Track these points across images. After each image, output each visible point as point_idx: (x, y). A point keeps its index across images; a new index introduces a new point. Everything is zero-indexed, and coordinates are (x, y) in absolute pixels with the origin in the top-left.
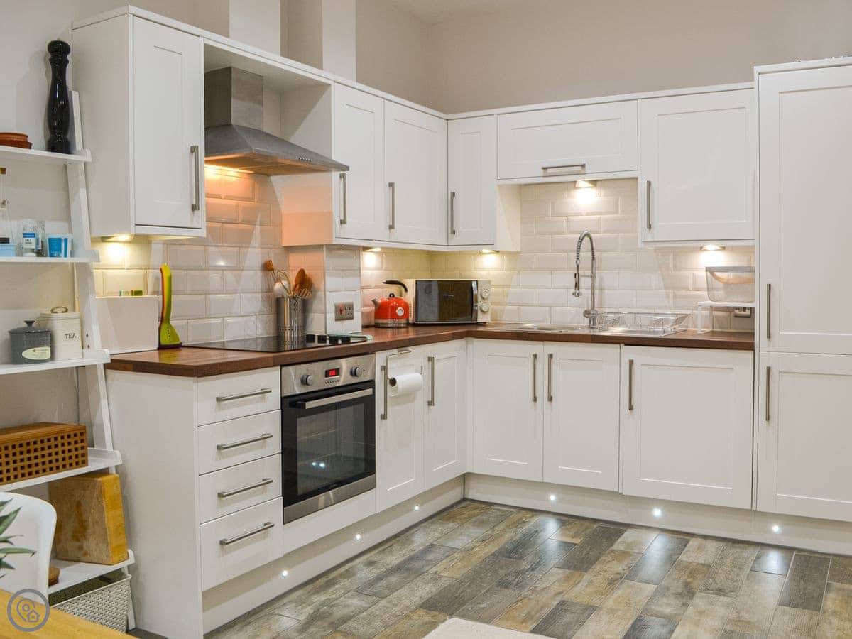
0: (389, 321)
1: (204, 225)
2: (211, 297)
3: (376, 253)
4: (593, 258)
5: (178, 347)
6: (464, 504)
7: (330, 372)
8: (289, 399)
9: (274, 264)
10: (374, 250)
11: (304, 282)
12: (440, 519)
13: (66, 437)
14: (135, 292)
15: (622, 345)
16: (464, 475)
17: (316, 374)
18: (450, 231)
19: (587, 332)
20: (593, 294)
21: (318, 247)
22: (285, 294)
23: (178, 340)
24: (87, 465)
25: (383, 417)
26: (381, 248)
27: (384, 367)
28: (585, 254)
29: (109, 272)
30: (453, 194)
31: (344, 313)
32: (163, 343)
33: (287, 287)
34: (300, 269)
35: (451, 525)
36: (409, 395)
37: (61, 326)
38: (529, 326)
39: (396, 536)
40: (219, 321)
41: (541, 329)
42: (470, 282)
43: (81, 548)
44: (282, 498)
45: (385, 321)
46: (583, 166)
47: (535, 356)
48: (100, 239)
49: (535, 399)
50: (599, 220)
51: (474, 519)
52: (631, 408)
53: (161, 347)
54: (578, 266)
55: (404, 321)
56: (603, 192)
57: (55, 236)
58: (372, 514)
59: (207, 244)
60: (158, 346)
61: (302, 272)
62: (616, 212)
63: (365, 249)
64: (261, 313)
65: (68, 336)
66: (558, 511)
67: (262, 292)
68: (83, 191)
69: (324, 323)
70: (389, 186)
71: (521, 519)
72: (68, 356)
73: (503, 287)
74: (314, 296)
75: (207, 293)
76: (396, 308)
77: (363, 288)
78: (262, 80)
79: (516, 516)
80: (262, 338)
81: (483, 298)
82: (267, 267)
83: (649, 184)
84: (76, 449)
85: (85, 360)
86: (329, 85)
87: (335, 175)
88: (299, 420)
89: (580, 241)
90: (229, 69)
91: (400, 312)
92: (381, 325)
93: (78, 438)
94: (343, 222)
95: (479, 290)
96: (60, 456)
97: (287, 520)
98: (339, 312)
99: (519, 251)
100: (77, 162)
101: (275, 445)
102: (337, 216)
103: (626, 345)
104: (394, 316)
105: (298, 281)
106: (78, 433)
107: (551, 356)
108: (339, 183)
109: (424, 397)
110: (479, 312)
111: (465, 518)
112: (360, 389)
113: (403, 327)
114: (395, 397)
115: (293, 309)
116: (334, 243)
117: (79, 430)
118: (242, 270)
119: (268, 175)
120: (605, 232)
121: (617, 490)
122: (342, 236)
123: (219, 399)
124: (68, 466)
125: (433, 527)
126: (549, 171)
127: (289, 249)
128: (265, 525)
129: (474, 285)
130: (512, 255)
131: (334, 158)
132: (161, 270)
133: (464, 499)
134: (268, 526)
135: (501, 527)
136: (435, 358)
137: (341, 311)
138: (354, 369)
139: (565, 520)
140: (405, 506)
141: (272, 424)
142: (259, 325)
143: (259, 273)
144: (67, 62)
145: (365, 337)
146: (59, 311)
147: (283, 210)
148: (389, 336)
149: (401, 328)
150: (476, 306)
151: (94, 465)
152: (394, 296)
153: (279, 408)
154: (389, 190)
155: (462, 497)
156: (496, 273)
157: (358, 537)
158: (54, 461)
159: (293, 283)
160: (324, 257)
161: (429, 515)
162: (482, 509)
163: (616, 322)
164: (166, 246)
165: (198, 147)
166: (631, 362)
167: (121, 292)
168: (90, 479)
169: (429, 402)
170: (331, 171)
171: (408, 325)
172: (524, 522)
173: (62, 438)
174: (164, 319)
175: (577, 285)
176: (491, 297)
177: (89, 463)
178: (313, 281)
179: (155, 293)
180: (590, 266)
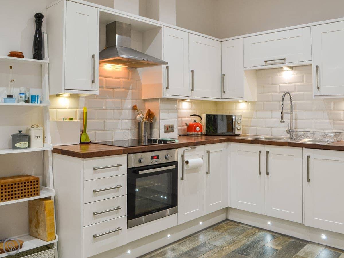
0: (193, 133)
1: (98, 89)
2: (107, 121)
3: (189, 102)
4: (291, 104)
5: (89, 143)
6: (226, 222)
7: (154, 157)
8: (132, 169)
9: (137, 107)
10: (187, 101)
11: (151, 115)
12: (212, 229)
13: (30, 182)
14: (70, 119)
15: (304, 148)
16: (227, 207)
17: (147, 158)
18: (222, 92)
19: (289, 141)
20: (291, 122)
21: (157, 99)
22: (142, 120)
23: (89, 140)
24: (39, 195)
25: (182, 179)
26: (191, 100)
27: (183, 155)
28: (287, 102)
29: (59, 110)
30: (224, 75)
31: (169, 129)
32: (82, 141)
33: (142, 117)
34: (148, 109)
35: (217, 232)
36: (196, 169)
37: (33, 133)
38: (260, 137)
39: (189, 236)
40: (110, 132)
41: (266, 139)
42: (232, 116)
43: (37, 232)
44: (127, 216)
45: (191, 133)
46: (284, 59)
47: (260, 152)
48: (56, 96)
49: (260, 173)
50: (295, 85)
51: (229, 231)
52: (309, 181)
53: (81, 143)
54: (283, 108)
55: (199, 133)
56: (296, 72)
57: (34, 94)
58: (176, 225)
59: (106, 98)
60: (80, 143)
61: (149, 110)
62: (303, 81)
63: (183, 100)
64: (131, 129)
65: (37, 137)
66: (272, 230)
67: (132, 119)
68: (47, 76)
69: (159, 134)
70: (191, 72)
71: (252, 233)
72: (37, 146)
73: (249, 118)
74: (155, 121)
75: (105, 120)
76: (195, 127)
77: (179, 118)
78: (131, 26)
79: (250, 231)
80: (132, 140)
81: (238, 123)
82: (134, 108)
83: (318, 67)
84: (34, 188)
85: (44, 148)
86: (161, 27)
87: (164, 66)
88: (137, 179)
89: (284, 96)
90: (115, 22)
91: (198, 129)
92: (189, 135)
93: (36, 183)
94: (167, 88)
95: (236, 120)
96: (27, 191)
97: (129, 227)
98: (166, 129)
99: (256, 100)
100: (45, 63)
101: (124, 190)
102: (164, 86)
103: (306, 148)
104: (195, 131)
105: (148, 114)
106: (36, 180)
107: (268, 152)
108: (166, 71)
109: (204, 170)
110: (236, 130)
111: (225, 230)
112: (170, 166)
113: (200, 136)
114: (189, 170)
115: (145, 127)
116: (163, 97)
117: (36, 179)
118: (122, 109)
119: (136, 68)
120: (297, 91)
121: (302, 223)
122: (167, 94)
123: (94, 169)
124: (30, 195)
125: (208, 233)
126: (268, 62)
127: (145, 100)
128: (117, 228)
129: (234, 117)
130: (253, 103)
131: (163, 60)
132: (83, 109)
133: (227, 220)
134: (119, 229)
135: (241, 236)
136: (210, 152)
137: (167, 128)
138: (166, 156)
139: (276, 235)
140: (195, 222)
141: (123, 181)
142: (130, 134)
143: (131, 111)
144: (42, 22)
145: (175, 141)
146: (35, 127)
147: (143, 84)
148: (193, 140)
149: (198, 136)
150: (235, 127)
151: (42, 195)
152: (195, 122)
153: (127, 173)
154: (191, 73)
155: (226, 218)
156: (244, 111)
157: (169, 236)
158: (23, 193)
159: (145, 116)
160: (159, 104)
161: (208, 226)
162: (235, 225)
163: (304, 136)
164: (86, 99)
165: (95, 55)
166: (308, 157)
167: (64, 119)
168: (41, 201)
169: (207, 172)
170: (162, 65)
171: (202, 135)
172: (254, 235)
173: (28, 183)
174: (84, 130)
175: (282, 117)
176: (241, 123)
177: (40, 195)
178: (155, 114)
179: (80, 119)
180: (290, 108)
